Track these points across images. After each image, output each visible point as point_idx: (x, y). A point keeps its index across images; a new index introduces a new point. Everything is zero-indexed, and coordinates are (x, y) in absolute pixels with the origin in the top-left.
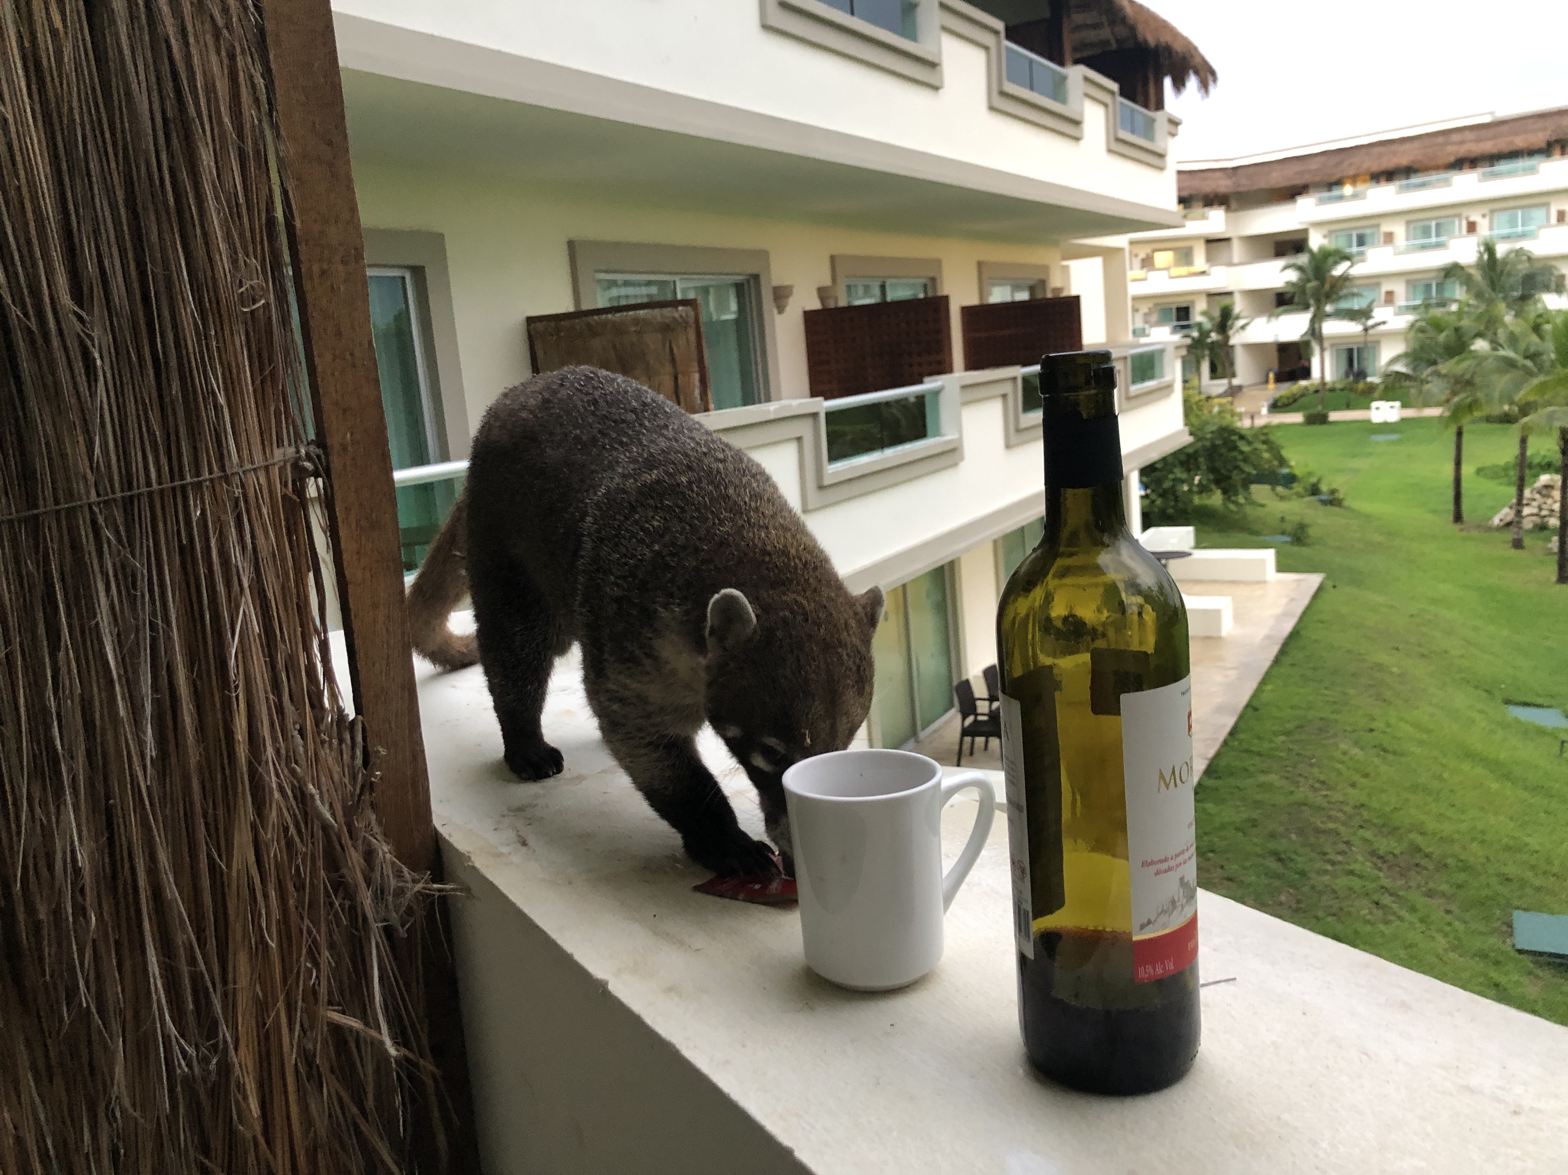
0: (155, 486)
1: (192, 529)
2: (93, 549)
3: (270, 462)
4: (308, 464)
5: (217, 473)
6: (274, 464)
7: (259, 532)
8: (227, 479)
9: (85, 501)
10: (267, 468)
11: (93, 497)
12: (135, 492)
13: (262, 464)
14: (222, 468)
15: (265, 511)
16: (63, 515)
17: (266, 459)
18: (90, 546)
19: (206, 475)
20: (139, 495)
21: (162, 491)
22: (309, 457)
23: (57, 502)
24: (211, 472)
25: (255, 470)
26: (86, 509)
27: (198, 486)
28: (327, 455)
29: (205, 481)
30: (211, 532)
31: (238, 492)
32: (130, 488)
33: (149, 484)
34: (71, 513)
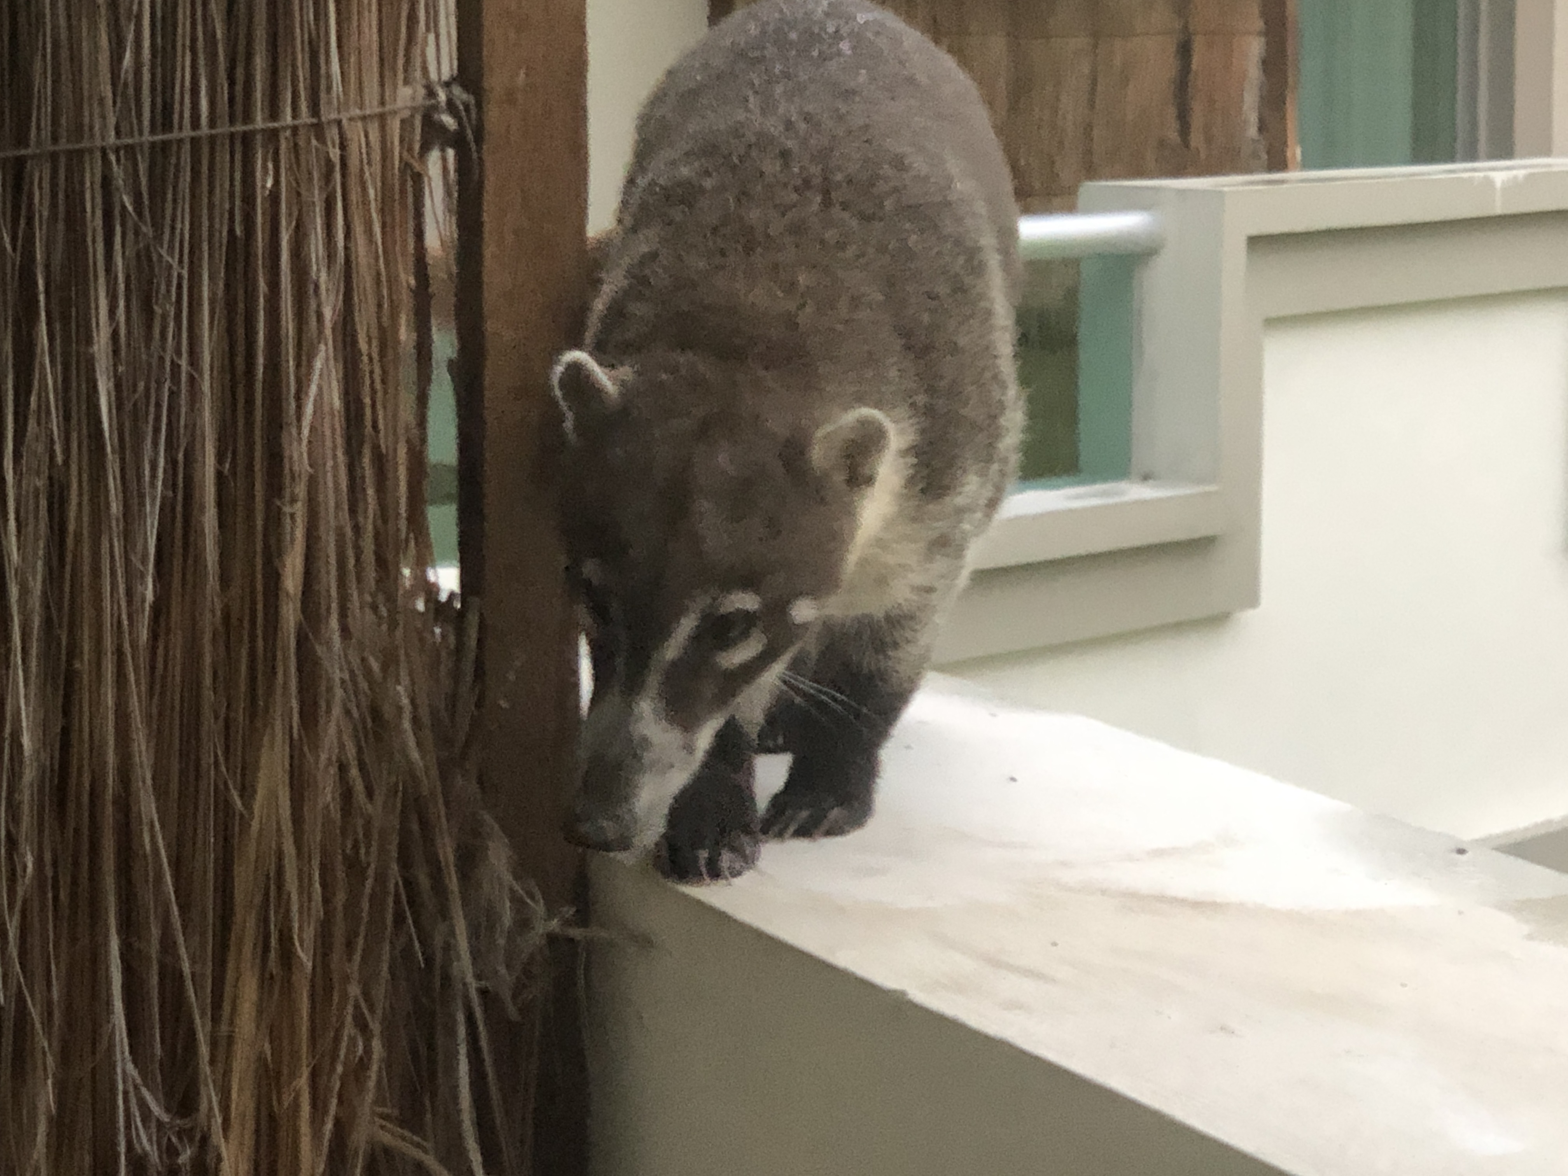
0: (205, 129)
1: (254, 208)
2: (99, 222)
3: (388, 108)
4: (448, 120)
5: (305, 117)
6: (395, 112)
7: (358, 229)
8: (318, 129)
9: (98, 143)
10: (382, 118)
11: (112, 139)
12: (175, 135)
13: (378, 110)
14: (315, 109)
15: (371, 192)
16: (63, 160)
17: (382, 103)
18: (95, 222)
19: (288, 119)
20: (180, 141)
21: (212, 139)
22: (451, 107)
23: (55, 139)
24: (295, 115)
25: (364, 118)
26: (98, 154)
27: (273, 135)
28: (479, 105)
29: (284, 128)
30: (284, 222)
31: (335, 154)
32: (167, 126)
33: (195, 123)
34: (76, 157)
